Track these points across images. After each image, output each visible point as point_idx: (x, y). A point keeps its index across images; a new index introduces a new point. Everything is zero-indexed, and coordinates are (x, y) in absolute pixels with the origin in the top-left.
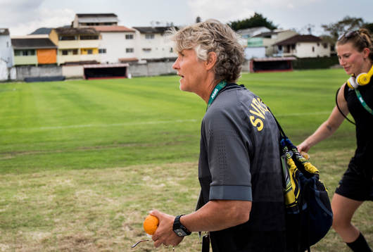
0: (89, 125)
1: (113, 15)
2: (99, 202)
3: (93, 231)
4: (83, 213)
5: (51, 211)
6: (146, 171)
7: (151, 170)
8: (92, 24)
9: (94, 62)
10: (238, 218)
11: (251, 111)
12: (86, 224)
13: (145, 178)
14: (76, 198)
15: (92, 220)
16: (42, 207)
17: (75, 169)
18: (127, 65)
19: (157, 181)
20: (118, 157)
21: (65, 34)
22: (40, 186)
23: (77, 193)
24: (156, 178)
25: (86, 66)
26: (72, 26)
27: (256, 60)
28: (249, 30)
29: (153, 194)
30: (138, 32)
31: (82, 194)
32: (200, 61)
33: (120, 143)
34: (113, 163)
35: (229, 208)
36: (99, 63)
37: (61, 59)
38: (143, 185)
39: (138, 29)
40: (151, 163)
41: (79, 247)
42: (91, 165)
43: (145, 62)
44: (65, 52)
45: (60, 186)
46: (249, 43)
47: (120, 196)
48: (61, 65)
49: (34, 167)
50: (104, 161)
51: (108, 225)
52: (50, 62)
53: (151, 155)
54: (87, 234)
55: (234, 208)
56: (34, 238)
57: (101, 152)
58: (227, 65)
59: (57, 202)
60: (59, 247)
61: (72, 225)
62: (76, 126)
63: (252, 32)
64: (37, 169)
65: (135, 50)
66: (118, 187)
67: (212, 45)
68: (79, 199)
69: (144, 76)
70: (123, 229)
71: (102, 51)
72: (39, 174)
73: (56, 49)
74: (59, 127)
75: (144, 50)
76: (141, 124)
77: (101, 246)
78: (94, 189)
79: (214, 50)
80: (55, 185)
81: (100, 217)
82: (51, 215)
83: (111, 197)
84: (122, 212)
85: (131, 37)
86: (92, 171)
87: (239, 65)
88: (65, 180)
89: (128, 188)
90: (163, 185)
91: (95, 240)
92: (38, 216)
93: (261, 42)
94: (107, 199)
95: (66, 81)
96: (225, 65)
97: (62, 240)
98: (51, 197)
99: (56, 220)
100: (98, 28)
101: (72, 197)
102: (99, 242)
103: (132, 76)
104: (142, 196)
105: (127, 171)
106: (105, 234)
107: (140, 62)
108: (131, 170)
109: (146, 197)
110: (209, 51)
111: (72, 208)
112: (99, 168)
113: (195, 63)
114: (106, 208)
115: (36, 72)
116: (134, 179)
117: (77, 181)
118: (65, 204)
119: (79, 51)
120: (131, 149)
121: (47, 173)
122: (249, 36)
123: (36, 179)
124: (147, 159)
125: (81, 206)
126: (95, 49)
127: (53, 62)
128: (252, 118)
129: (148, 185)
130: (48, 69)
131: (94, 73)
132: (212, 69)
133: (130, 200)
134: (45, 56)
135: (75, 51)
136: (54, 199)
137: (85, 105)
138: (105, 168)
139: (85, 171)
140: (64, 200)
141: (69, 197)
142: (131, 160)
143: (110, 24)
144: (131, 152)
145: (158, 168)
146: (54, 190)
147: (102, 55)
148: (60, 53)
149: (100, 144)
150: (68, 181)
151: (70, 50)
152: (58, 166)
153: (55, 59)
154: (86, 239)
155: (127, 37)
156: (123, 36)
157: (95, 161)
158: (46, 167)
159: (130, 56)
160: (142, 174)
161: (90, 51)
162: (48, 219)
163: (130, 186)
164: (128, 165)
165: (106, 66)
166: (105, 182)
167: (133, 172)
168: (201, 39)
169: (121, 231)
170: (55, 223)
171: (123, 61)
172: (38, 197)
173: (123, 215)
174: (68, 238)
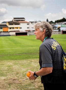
0: (17, 48)
1: (24, 18)
2: (19, 69)
3: (18, 77)
4: (15, 72)
5: (6, 71)
6: (33, 61)
7: (34, 61)
8: (18, 21)
9: (18, 31)
10: (49, 72)
11: (52, 45)
12: (16, 75)
13: (32, 63)
14: (13, 68)
15: (17, 74)
16: (4, 70)
17: (13, 60)
18: (27, 32)
19: (35, 64)
20: (24, 57)
21: (11, 23)
22: (3, 64)
23: (13, 67)
24: (35, 63)
25: (16, 32)
26: (12, 21)
27: (63, 31)
28: (61, 22)
29: (34, 67)
30: (30, 23)
31: (15, 67)
32: (41, 31)
33: (25, 53)
34: (23, 59)
35: (47, 69)
36: (20, 31)
37: (9, 30)
38: (32, 65)
39: (30, 22)
40: (34, 59)
41: (14, 81)
42: (17, 59)
43: (32, 31)
44: (10, 28)
45: (9, 65)
46: (61, 26)
47: (25, 68)
48: (9, 32)
49: (2, 59)
50: (21, 58)
51: (22, 75)
52: (6, 31)
53: (34, 57)
54: (16, 78)
55: (48, 69)
56: (2, 79)
57: (20, 55)
58: (48, 33)
59: (8, 69)
60: (8, 81)
61: (12, 75)
62: (13, 48)
63: (62, 23)
64: (2, 60)
65: (30, 28)
66: (25, 65)
67: (44, 28)
68: (14, 68)
69: (32, 35)
70: (26, 77)
71: (21, 28)
72: (3, 61)
73: (8, 27)
74: (9, 49)
75: (32, 28)
76: (31, 48)
77: (20, 81)
78: (18, 66)
79: (44, 29)
80: (7, 64)
81: (20, 73)
82: (6, 73)
83: (23, 68)
84: (26, 72)
85: (29, 24)
86: (17, 61)
87: (51, 33)
88: (10, 63)
89: (27, 65)
90: (37, 65)
91: (18, 80)
92: (3, 73)
93: (65, 26)
94: (22, 68)
95: (11, 36)
96: (47, 33)
97: (9, 79)
98: (6, 68)
99: (8, 74)
100: (19, 22)
101: (12, 68)
102: (19, 80)
103: (29, 35)
104: (31, 68)
105: (27, 61)
106: (21, 78)
107: (31, 31)
108: (28, 60)
109: (32, 68)
110: (43, 29)
111: (12, 71)
112: (19, 60)
113: (40, 32)
114: (21, 71)
115: (2, 34)
116: (29, 63)
117: (14, 63)
118: (10, 69)
119: (14, 28)
120: (28, 55)
121: (5, 61)
122: (61, 24)
123: (2, 63)
124: (33, 58)
125: (14, 70)
126: (19, 27)
127: (7, 31)
128: (52, 46)
129: (33, 65)
130: (6, 33)
131: (18, 34)
132: (44, 34)
133: (28, 69)
134: (5, 29)
135: (13, 28)
136: (7, 68)
137: (16, 43)
138: (21, 60)
139: (16, 61)
140: (10, 68)
141: (11, 68)
142: (29, 58)
143: (23, 21)
144: (29, 56)
145: (36, 60)
146: (7, 66)
147: (21, 29)
148: (9, 29)
149: (20, 53)
150: (11, 63)
151: (12, 28)
152: (8, 59)
153: (8, 30)
154: (16, 79)
155: (27, 24)
156: (26, 24)
157: (18, 58)
158: (5, 59)
159: (28, 29)
160: (31, 62)
161: (17, 28)
162: (5, 74)
163: (28, 65)
164: (27, 59)
165: (22, 32)
166: (21, 64)
167: (29, 61)
168: (41, 26)
169: (25, 77)
170: (7, 75)
171: (26, 31)
172: (3, 68)
173: (26, 73)
174: (11, 79)
